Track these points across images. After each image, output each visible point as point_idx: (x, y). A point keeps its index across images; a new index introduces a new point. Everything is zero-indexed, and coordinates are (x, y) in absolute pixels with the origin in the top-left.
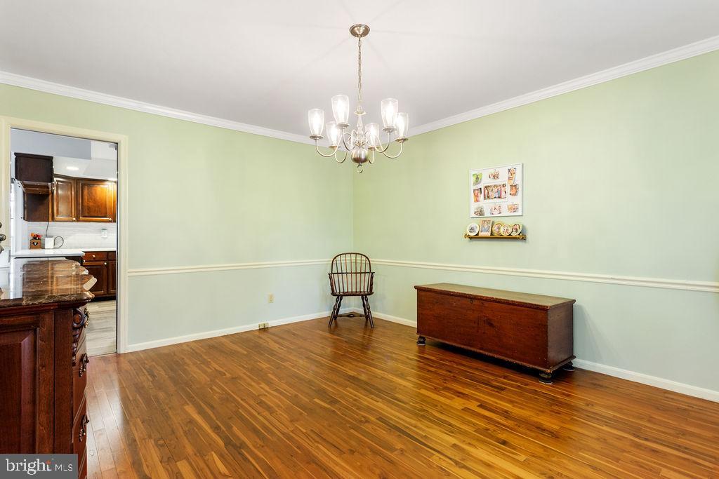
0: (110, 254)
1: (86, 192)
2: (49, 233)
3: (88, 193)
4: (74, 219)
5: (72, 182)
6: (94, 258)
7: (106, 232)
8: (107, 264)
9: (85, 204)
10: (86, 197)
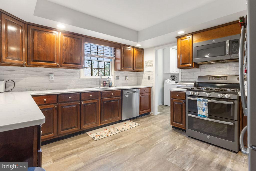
0: (59, 96)
1: (36, 37)
3: (38, 39)
4: (25, 63)
5: (23, 25)
6: (45, 102)
7: (53, 76)
8: (57, 106)
9: (36, 49)
10: (36, 43)
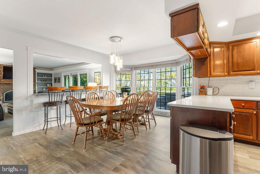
0: (259, 103)
2: (210, 84)
3: (237, 53)
4: (226, 74)
5: (224, 46)
8: (257, 112)
9: (235, 61)
10: (235, 55)
